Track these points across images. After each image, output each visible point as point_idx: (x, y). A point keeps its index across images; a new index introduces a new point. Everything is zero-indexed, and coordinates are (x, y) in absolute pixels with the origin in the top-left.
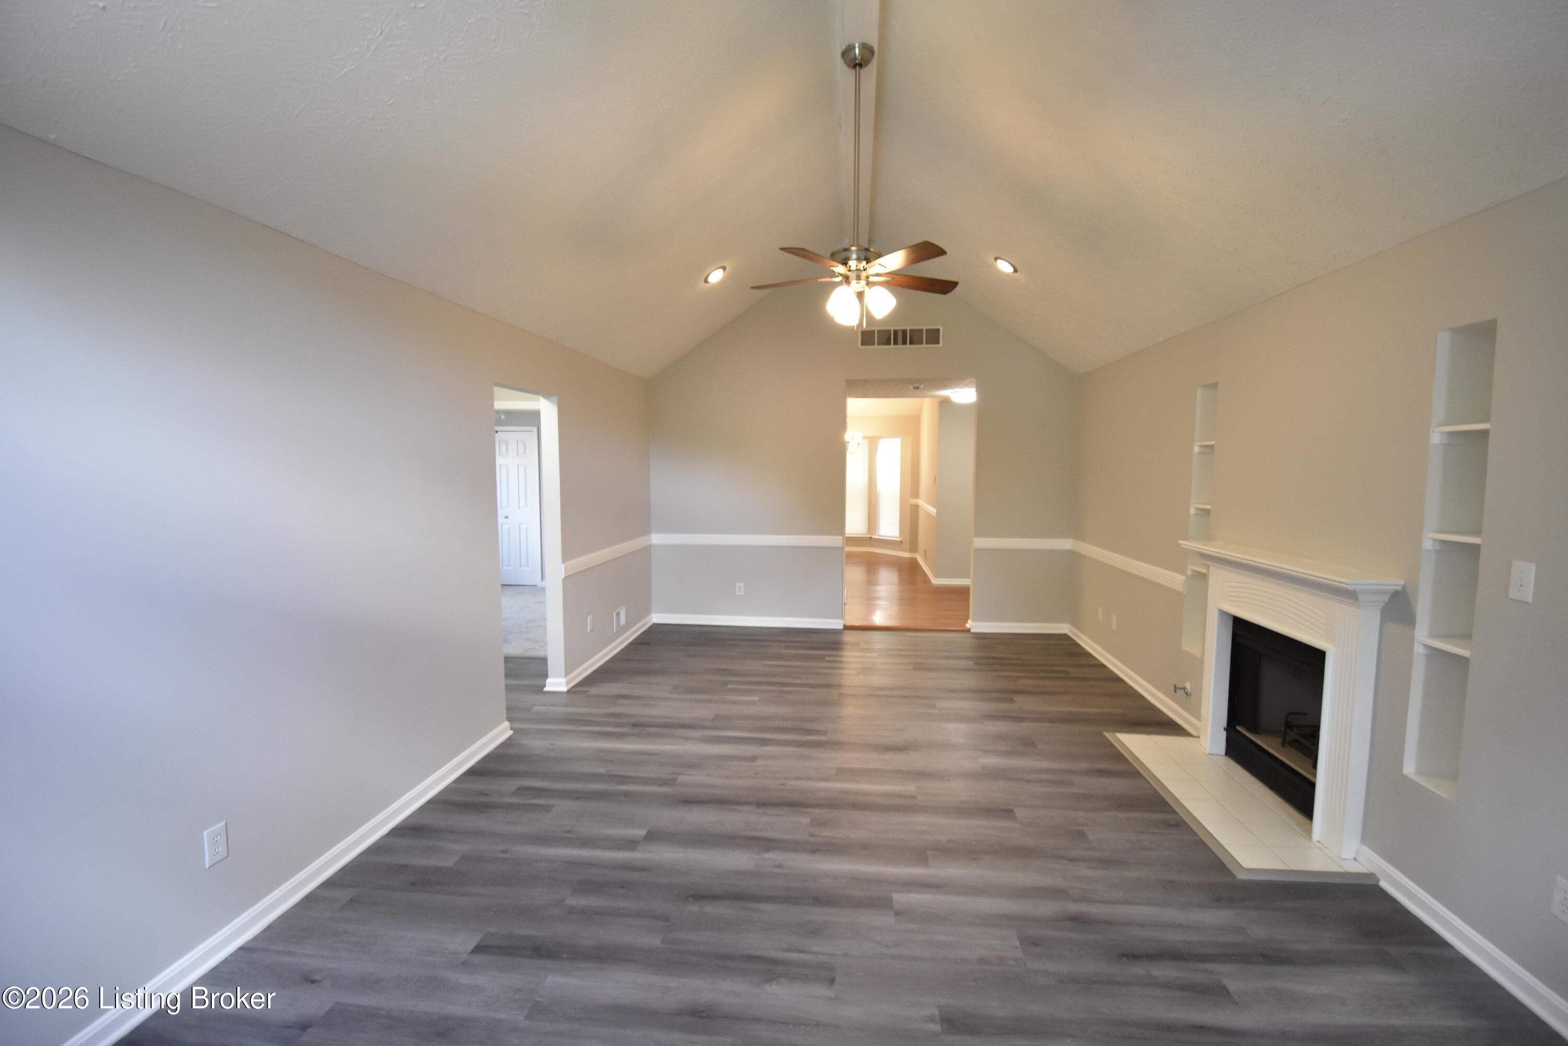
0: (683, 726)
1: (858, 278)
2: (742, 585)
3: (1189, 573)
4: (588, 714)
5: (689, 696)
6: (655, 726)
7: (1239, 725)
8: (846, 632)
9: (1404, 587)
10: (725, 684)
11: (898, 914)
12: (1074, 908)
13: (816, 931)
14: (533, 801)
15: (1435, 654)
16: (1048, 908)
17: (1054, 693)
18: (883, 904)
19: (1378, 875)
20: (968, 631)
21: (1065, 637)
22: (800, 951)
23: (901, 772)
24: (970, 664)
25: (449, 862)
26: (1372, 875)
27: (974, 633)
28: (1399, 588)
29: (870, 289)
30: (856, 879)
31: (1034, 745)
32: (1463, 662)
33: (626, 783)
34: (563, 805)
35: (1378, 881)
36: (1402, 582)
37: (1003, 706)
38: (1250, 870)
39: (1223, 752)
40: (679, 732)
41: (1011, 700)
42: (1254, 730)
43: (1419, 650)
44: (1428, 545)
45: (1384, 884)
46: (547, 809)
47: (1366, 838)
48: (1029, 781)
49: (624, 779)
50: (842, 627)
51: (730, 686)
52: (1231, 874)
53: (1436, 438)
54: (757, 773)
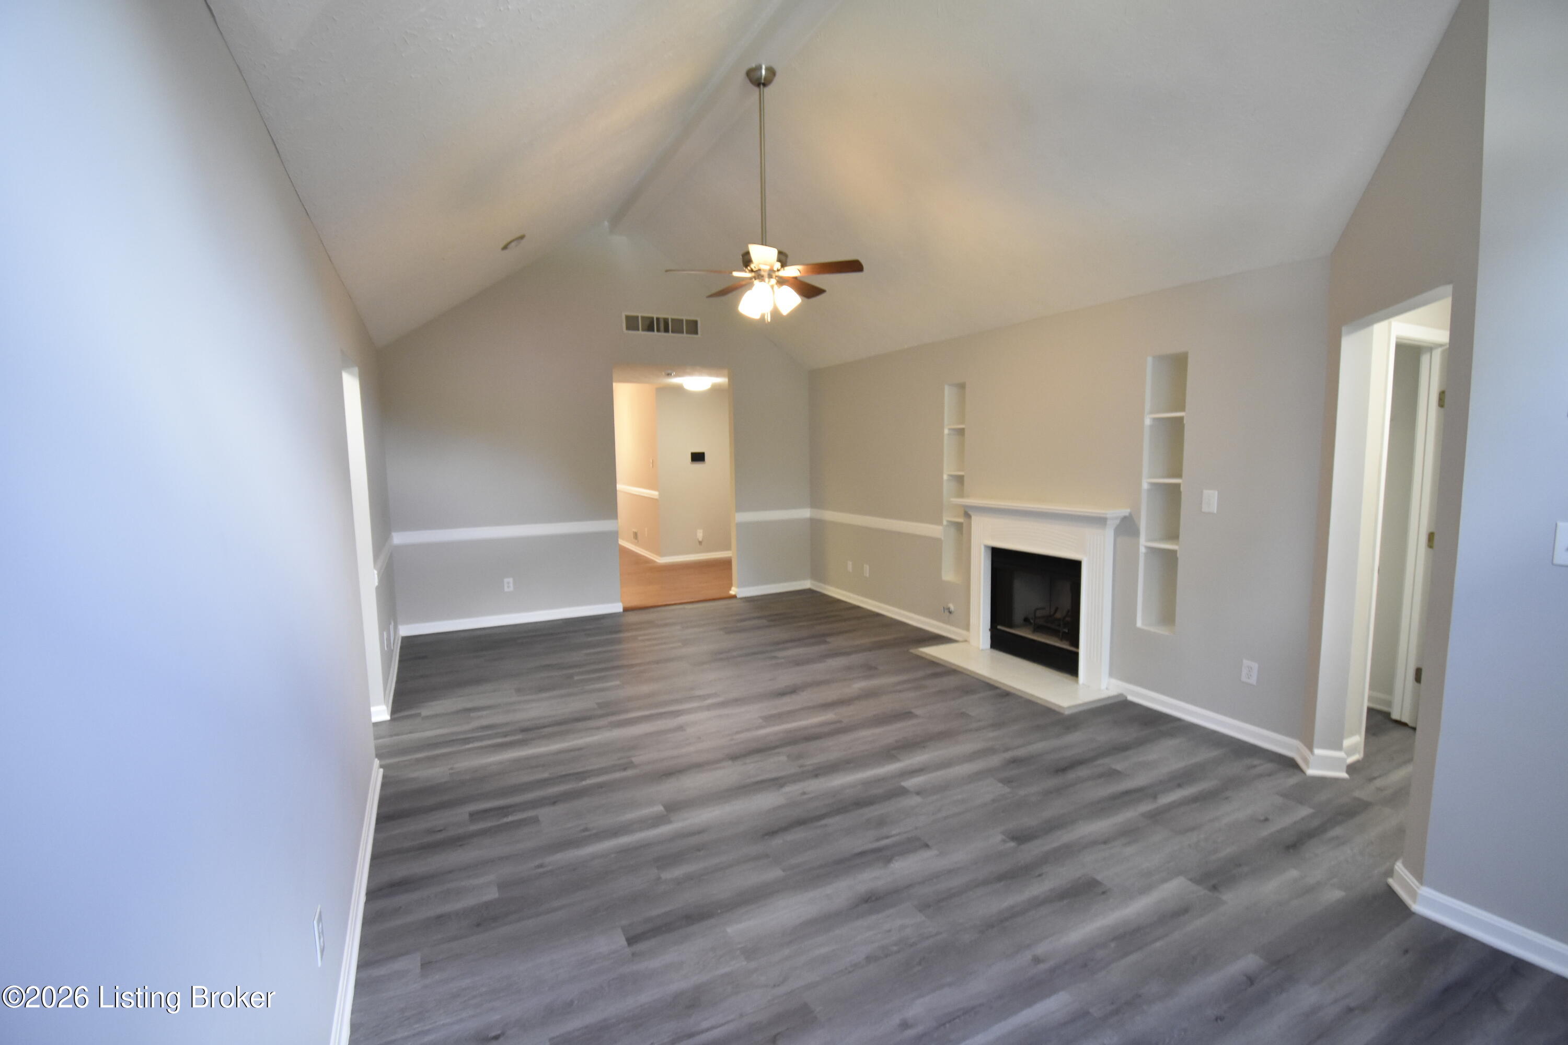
0: (577, 720)
1: (770, 276)
2: (511, 580)
3: (945, 523)
4: (453, 734)
5: (544, 695)
6: (549, 726)
7: (999, 624)
8: (627, 613)
9: (1130, 514)
10: (570, 677)
11: (918, 793)
12: (1009, 755)
13: (881, 822)
14: (506, 820)
15: (1152, 550)
16: (995, 761)
17: (846, 632)
18: (903, 792)
19: (1125, 693)
20: (734, 597)
21: (810, 592)
22: (887, 837)
23: (809, 708)
24: (764, 622)
25: (492, 894)
26: (1121, 695)
27: (741, 599)
28: (1127, 514)
29: (779, 288)
30: (867, 783)
31: (876, 668)
32: (1174, 552)
33: (584, 779)
34: (544, 813)
35: (1126, 698)
36: (1129, 510)
37: (823, 647)
38: (1069, 708)
39: (989, 646)
40: (580, 725)
41: (825, 642)
42: (1011, 626)
43: (1142, 550)
44: (1145, 486)
45: (1130, 698)
46: (535, 820)
47: (1111, 674)
48: (900, 691)
49: (581, 776)
50: (621, 610)
51: (576, 678)
52: (1062, 714)
53: (1148, 421)
54: (700, 738)
